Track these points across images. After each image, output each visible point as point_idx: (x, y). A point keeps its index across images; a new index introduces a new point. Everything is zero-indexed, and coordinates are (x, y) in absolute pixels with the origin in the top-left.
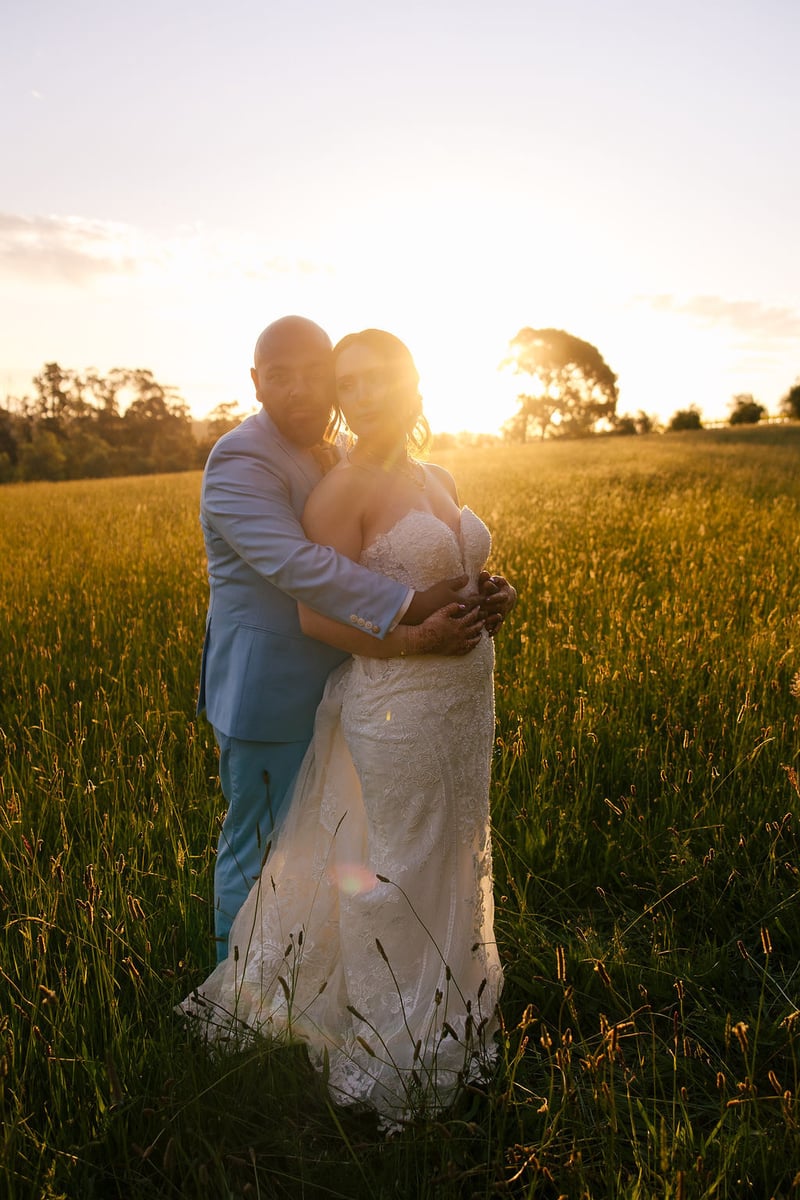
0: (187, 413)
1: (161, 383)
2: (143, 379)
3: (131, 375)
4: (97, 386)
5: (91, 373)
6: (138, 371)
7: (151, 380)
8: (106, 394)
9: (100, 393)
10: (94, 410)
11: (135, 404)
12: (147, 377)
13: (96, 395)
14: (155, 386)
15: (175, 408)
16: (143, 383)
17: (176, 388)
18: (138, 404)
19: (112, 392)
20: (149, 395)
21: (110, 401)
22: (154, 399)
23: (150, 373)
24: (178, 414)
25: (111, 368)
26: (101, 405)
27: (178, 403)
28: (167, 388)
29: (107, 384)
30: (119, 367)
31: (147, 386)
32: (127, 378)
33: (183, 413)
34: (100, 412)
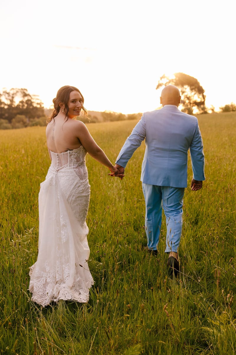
0: (42, 106)
1: (31, 94)
2: (24, 92)
3: (19, 91)
4: (7, 95)
5: (4, 90)
6: (22, 89)
7: (27, 93)
8: (10, 98)
9: (8, 98)
10: (6, 105)
11: (20, 102)
12: (25, 91)
13: (6, 99)
14: (29, 95)
15: (38, 104)
16: (24, 94)
17: (38, 96)
18: (22, 102)
19: (13, 97)
20: (26, 98)
21: (12, 101)
22: (28, 100)
23: (26, 90)
24: (38, 106)
25: (10, 89)
26: (8, 102)
27: (39, 102)
28: (34, 96)
29: (11, 95)
30: (14, 88)
31: (25, 95)
32: (17, 92)
33: (41, 105)
34: (8, 105)
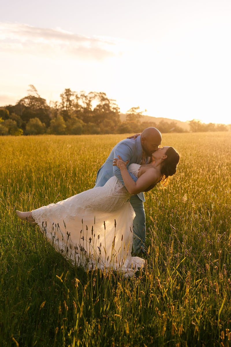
0: (118, 111)
1: (108, 98)
2: (102, 96)
3: (98, 95)
4: (84, 98)
5: (82, 93)
6: (100, 93)
7: (105, 97)
8: (87, 101)
9: (85, 101)
10: (82, 108)
11: (97, 106)
12: (103, 95)
13: (83, 102)
14: (107, 99)
15: (114, 108)
16: (102, 98)
17: (115, 100)
18: (99, 106)
19: (90, 101)
20: (104, 103)
21: (88, 105)
22: (105, 104)
23: (105, 94)
24: (115, 111)
25: (89, 92)
26: (85, 106)
27: (115, 106)
28: (111, 100)
29: (88, 98)
30: (93, 92)
31: (103, 99)
32: (96, 96)
33: (117, 110)
34: (85, 109)
